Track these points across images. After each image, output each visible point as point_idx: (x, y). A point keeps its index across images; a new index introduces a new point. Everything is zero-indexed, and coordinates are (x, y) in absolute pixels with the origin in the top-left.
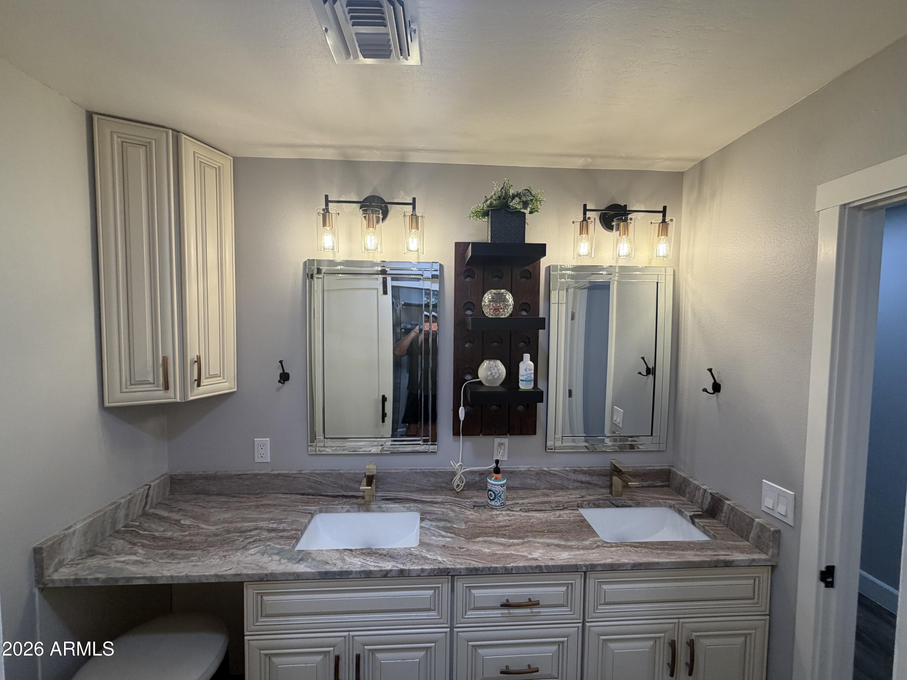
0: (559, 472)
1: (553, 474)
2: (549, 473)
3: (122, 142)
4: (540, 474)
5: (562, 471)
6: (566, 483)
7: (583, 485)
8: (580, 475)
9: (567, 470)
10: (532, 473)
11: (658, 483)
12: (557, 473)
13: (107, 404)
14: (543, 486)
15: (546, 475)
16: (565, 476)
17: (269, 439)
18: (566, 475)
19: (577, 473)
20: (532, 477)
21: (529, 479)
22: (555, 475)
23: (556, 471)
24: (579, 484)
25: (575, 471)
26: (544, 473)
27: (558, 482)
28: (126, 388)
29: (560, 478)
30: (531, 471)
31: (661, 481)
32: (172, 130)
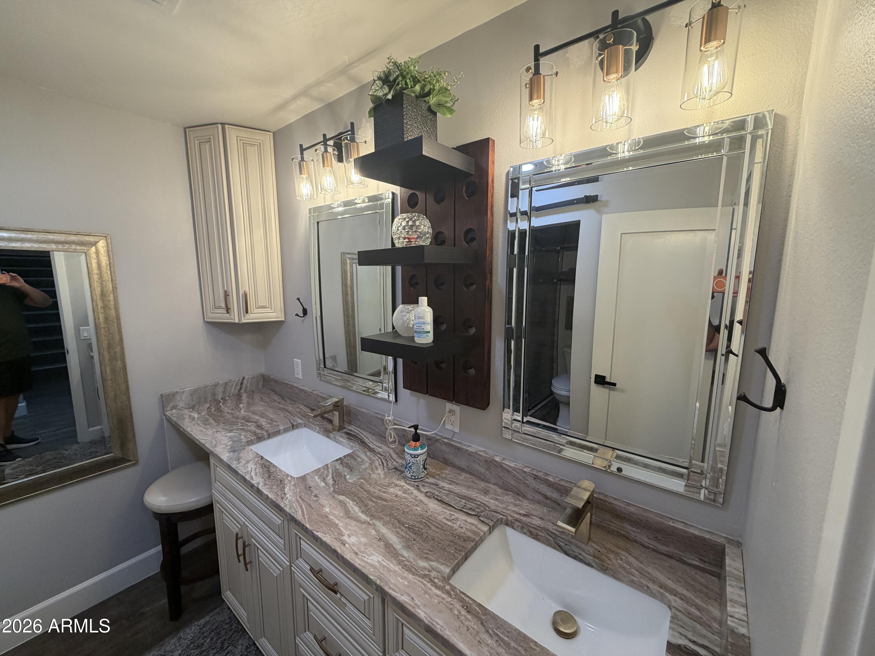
0: (513, 470)
1: (505, 469)
2: (501, 466)
3: (200, 143)
4: (490, 463)
5: (518, 471)
6: (523, 488)
7: (548, 502)
8: (542, 486)
9: (525, 472)
10: (481, 458)
11: (695, 560)
12: (510, 470)
13: (206, 320)
14: (493, 480)
15: (497, 467)
16: (522, 478)
17: (300, 361)
18: (524, 477)
19: (538, 480)
20: (481, 463)
21: (477, 464)
22: (508, 471)
23: (511, 467)
24: (541, 498)
25: (536, 477)
26: (494, 463)
27: (512, 483)
28: (213, 310)
29: (515, 478)
30: (480, 455)
31: (701, 560)
32: (221, 124)
